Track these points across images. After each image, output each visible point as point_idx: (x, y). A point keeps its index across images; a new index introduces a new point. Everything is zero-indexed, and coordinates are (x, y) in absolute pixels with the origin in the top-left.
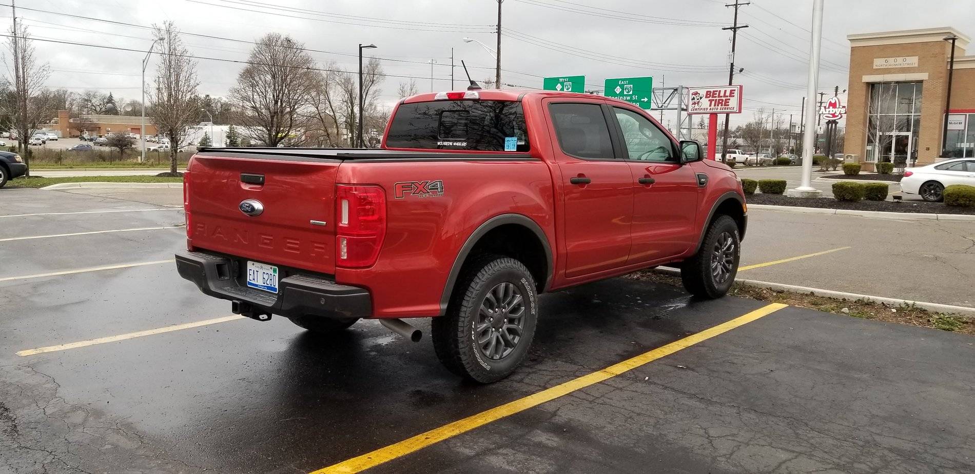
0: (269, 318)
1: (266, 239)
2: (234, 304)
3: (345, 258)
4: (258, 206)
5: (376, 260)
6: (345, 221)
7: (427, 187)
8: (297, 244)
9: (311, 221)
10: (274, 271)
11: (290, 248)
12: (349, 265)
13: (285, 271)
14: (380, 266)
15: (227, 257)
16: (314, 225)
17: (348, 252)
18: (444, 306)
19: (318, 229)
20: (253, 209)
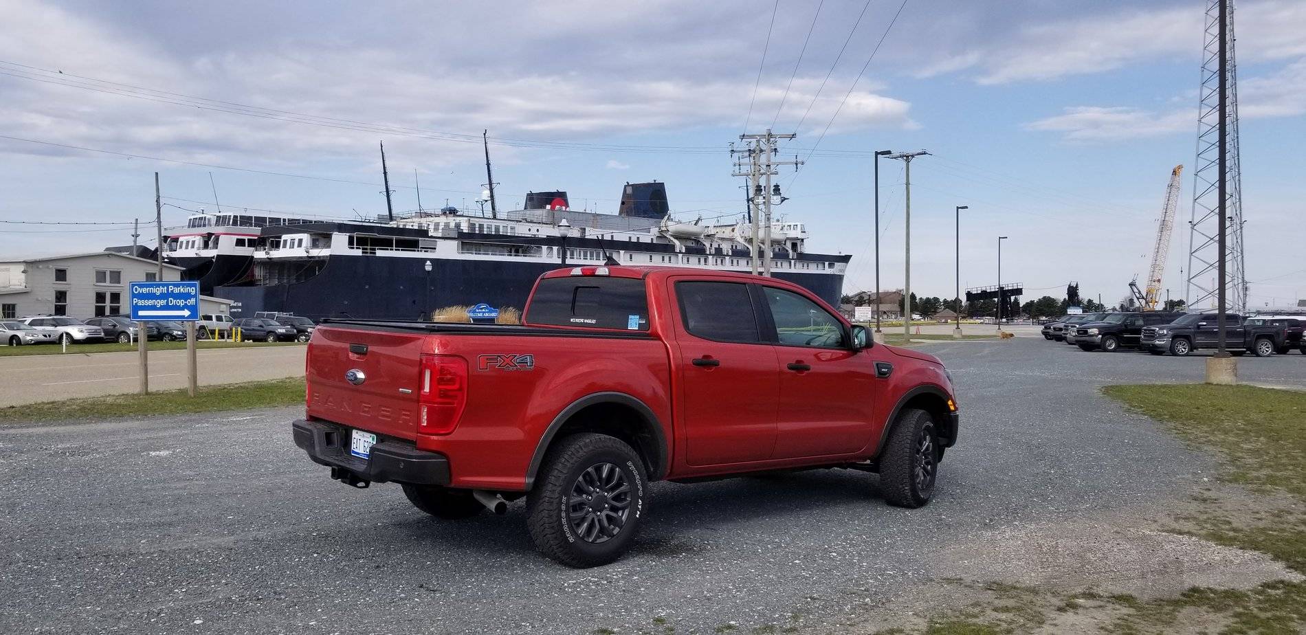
0: (367, 486)
1: (366, 407)
2: (333, 470)
3: (425, 424)
4: (361, 375)
5: (455, 428)
6: (427, 389)
7: (514, 361)
8: (388, 411)
9: (400, 389)
10: (373, 439)
11: (384, 416)
12: (428, 431)
13: (381, 438)
14: (461, 434)
15: (337, 425)
16: (402, 392)
17: (428, 419)
18: (531, 480)
19: (405, 398)
20: (356, 378)
